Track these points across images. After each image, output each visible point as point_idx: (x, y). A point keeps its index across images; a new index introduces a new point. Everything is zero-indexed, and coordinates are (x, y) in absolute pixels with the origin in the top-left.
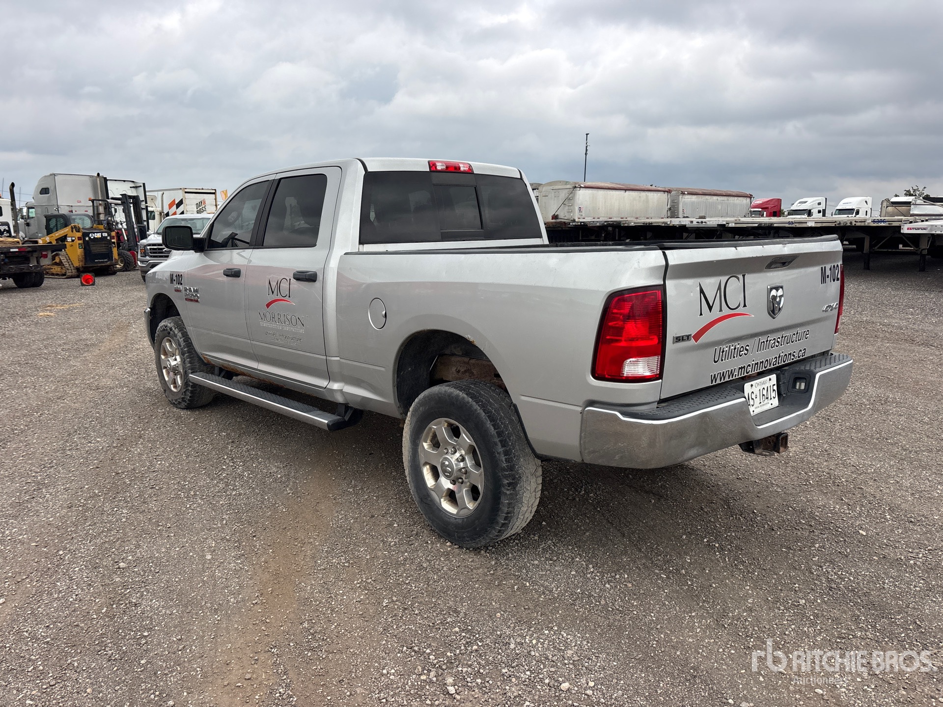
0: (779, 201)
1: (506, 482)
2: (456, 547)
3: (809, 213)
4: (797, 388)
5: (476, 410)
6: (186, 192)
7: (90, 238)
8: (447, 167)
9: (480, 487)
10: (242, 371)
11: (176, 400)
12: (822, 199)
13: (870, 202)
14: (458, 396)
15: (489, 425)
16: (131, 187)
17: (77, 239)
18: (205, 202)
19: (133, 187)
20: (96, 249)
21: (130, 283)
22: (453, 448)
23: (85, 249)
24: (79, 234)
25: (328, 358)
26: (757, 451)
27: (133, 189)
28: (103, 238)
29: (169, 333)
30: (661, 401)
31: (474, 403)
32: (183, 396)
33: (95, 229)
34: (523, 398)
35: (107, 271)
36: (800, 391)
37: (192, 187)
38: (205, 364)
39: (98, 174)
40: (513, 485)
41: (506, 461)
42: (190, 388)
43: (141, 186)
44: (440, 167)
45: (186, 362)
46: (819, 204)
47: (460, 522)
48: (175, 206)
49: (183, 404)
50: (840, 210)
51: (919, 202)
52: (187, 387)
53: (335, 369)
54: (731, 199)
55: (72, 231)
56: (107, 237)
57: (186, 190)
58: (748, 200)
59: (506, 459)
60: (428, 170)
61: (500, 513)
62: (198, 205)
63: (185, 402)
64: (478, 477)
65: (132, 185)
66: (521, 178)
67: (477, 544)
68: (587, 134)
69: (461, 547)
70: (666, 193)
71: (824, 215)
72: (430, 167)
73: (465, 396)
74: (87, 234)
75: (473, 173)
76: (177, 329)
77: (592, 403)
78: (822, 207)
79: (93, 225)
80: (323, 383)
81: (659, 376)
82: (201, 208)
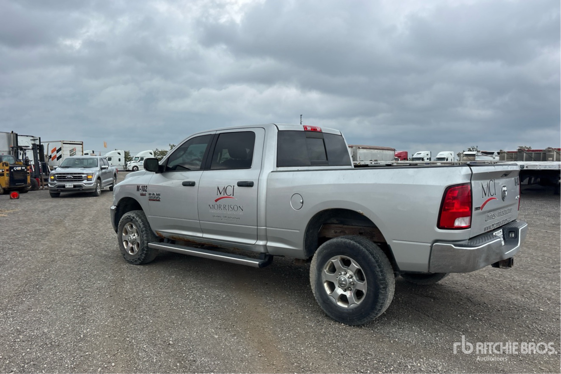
0: (406, 153)
1: (382, 286)
2: (348, 325)
3: (423, 159)
4: (510, 236)
5: (362, 250)
6: (64, 143)
7: (14, 170)
8: (312, 129)
9: (364, 291)
10: (189, 239)
11: (133, 260)
12: (428, 152)
13: (453, 154)
14: (350, 243)
15: (370, 257)
16: (31, 140)
17: (6, 170)
18: (75, 150)
19: (33, 140)
20: (17, 177)
21: (41, 197)
22: (345, 271)
23: (10, 177)
24: (7, 168)
25: (258, 227)
26: (501, 267)
27: (32, 141)
28: (22, 170)
29: (132, 220)
30: (470, 239)
31: (360, 246)
32: (139, 257)
33: (17, 165)
34: (394, 241)
35: (23, 190)
36: (512, 238)
37: (67, 140)
38: (157, 237)
39: (12, 132)
40: (385, 288)
41: (382, 275)
42: (145, 252)
43: (37, 139)
44: (309, 129)
45: (144, 236)
46: (427, 155)
47: (351, 311)
48: (56, 152)
49: (139, 262)
50: (438, 158)
51: (479, 154)
52: (143, 251)
53: (263, 233)
54: (384, 151)
55: (3, 166)
56: (24, 170)
57: (64, 142)
58: (393, 152)
59: (382, 274)
60: (303, 130)
61: (378, 304)
62: (71, 151)
63: (140, 260)
64: (363, 286)
65: (32, 138)
66: (341, 136)
67: (362, 322)
68: (301, 115)
69: (350, 326)
70: (350, 148)
71: (430, 160)
72: (304, 129)
73: (354, 243)
74: (12, 168)
75: (322, 132)
76: (138, 218)
77: (437, 241)
78: (429, 157)
79: (16, 162)
80: (252, 242)
81: (469, 227)
82: (73, 153)
